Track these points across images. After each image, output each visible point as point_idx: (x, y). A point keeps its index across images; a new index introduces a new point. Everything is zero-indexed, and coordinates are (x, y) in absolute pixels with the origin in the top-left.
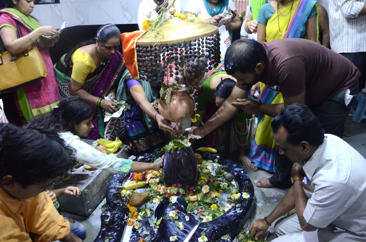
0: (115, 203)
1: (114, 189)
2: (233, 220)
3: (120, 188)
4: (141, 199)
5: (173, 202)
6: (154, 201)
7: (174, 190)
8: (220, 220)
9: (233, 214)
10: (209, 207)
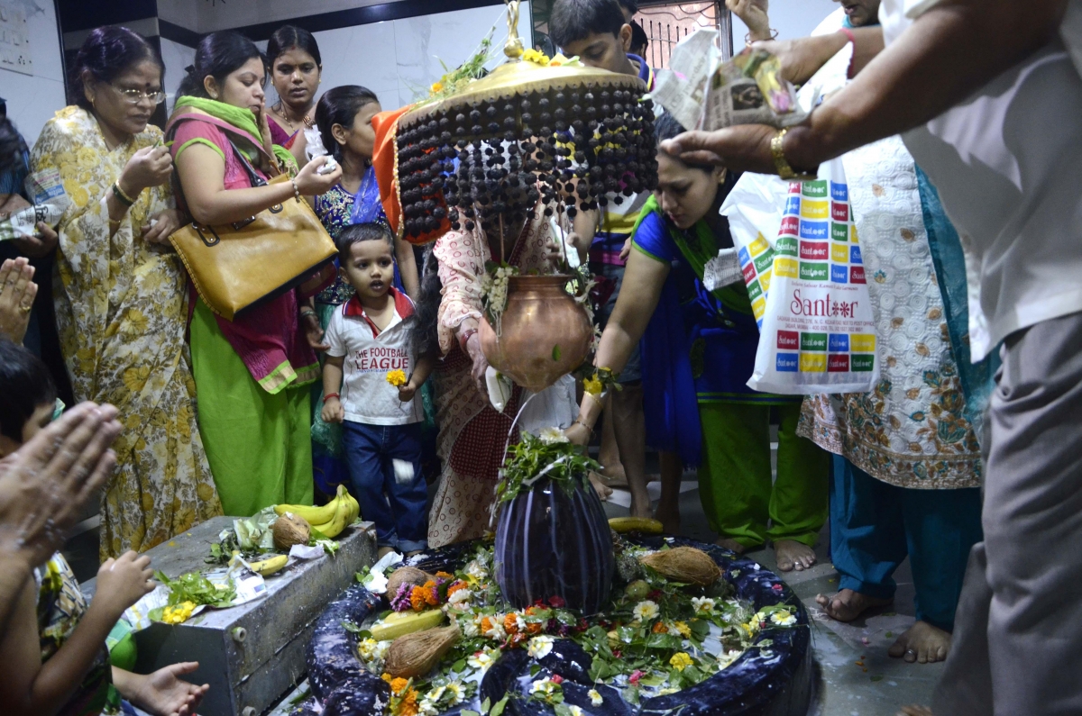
0: (340, 669)
1: (336, 633)
2: (756, 680)
3: (354, 633)
4: (429, 651)
5: (541, 656)
6: (473, 661)
7: (538, 615)
8: (713, 686)
9: (752, 667)
10: (666, 663)
